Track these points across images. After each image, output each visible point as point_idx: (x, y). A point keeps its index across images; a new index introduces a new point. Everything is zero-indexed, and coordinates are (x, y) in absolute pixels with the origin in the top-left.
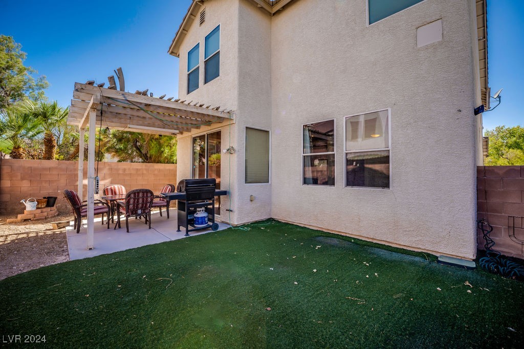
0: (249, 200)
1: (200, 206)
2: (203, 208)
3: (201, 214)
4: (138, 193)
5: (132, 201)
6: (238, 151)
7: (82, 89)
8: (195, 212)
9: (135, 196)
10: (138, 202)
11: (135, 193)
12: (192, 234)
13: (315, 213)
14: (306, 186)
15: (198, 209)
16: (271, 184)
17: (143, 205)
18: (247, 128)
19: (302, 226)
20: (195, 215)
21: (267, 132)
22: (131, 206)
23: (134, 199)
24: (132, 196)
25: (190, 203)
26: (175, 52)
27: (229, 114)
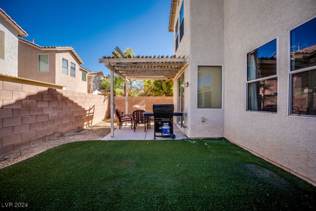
0: (201, 121)
1: (166, 122)
2: (168, 124)
3: (166, 127)
4: (138, 112)
5: (135, 116)
6: (191, 84)
7: (102, 61)
8: (162, 125)
9: (136, 113)
10: (138, 116)
11: (136, 112)
12: (158, 139)
13: (257, 140)
14: (249, 112)
15: (164, 124)
16: (224, 110)
17: (141, 118)
18: (199, 66)
19: (246, 149)
20: (163, 128)
21: (221, 67)
22: (135, 118)
23: (137, 115)
24: (135, 113)
25: (157, 119)
26: (172, 29)
27: (183, 59)
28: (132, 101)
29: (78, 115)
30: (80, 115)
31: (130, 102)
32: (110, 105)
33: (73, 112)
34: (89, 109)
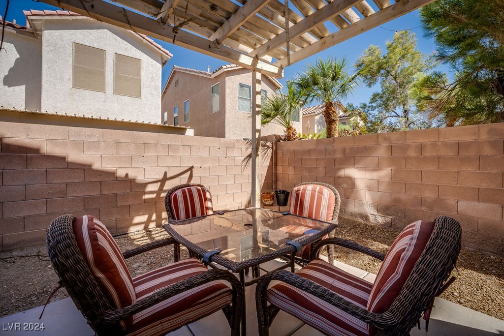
28: (334, 151)
29: (99, 193)
30: (104, 193)
31: (327, 157)
32: (276, 164)
33: (67, 184)
34: (161, 177)
